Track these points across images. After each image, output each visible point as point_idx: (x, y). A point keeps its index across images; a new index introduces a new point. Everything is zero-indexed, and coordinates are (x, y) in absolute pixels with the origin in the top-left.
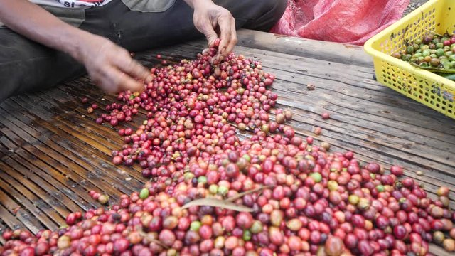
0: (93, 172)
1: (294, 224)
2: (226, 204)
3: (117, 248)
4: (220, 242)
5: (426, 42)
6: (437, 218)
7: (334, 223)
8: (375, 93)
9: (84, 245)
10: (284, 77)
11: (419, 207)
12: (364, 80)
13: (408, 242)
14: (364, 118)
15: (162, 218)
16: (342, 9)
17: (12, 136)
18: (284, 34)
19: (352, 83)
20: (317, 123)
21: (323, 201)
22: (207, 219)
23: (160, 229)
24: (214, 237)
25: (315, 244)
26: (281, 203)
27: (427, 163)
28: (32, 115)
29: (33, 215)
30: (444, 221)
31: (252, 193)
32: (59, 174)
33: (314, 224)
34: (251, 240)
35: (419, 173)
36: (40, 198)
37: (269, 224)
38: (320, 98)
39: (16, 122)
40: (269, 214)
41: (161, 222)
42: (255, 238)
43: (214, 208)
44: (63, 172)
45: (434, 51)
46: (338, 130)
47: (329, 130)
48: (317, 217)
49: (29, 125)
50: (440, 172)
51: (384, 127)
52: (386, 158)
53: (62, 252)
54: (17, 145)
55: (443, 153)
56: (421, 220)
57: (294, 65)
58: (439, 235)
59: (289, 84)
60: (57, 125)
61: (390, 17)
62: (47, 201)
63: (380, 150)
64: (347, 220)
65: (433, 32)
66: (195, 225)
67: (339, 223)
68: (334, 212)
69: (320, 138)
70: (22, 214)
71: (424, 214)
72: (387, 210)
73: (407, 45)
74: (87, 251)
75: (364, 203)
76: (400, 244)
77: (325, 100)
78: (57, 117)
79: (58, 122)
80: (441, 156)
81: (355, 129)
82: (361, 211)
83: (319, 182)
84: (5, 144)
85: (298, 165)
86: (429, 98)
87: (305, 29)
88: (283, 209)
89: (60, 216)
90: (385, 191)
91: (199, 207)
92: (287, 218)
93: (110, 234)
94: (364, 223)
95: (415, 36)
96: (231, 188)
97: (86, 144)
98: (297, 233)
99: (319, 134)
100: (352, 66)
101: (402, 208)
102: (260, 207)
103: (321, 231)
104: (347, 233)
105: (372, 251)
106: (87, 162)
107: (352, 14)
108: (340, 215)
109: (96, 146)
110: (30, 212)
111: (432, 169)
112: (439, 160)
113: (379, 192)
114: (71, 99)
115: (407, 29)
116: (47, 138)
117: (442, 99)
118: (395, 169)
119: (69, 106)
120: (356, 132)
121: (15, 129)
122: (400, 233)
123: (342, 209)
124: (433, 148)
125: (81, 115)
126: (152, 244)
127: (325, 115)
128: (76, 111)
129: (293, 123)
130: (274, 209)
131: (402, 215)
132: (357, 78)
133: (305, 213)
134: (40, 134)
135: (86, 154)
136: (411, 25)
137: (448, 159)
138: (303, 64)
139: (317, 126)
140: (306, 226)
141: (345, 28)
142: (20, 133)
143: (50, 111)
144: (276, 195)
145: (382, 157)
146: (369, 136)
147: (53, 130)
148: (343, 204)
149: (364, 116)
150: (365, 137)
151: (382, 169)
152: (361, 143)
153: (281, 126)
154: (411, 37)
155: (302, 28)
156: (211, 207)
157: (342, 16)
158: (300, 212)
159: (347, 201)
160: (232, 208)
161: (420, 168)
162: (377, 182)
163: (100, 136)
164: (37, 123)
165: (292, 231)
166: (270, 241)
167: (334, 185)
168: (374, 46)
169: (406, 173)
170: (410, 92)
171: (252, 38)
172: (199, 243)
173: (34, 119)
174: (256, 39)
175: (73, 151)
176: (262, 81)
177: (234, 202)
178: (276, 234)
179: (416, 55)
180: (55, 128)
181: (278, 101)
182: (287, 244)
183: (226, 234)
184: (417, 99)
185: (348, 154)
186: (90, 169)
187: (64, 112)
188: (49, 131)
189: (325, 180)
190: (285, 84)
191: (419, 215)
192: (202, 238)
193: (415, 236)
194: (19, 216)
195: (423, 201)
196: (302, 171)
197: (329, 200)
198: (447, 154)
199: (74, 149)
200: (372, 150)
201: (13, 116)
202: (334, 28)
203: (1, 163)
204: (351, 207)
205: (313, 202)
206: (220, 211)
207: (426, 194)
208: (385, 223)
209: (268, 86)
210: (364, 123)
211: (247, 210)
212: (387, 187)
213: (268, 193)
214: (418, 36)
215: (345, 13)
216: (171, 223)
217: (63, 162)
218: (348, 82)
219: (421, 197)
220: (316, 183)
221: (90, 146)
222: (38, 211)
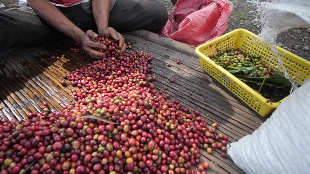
0: (48, 93)
1: (134, 133)
2: (102, 119)
3: (44, 133)
4: (96, 136)
5: (227, 51)
6: (208, 137)
7: (155, 134)
8: (199, 73)
9: (27, 130)
10: (157, 58)
11: (201, 131)
12: (196, 66)
13: (190, 147)
14: (190, 84)
15: (69, 121)
16: (192, 28)
17: (10, 68)
18: (164, 36)
19: (190, 66)
20: (167, 84)
21: (152, 123)
22: (91, 125)
23: (67, 126)
24: (93, 134)
25: (142, 143)
26: (131, 122)
27: (212, 111)
28: (24, 58)
29: (11, 111)
30: (210, 139)
31: (117, 115)
32: (30, 92)
33: (144, 133)
34: (112, 138)
35: (207, 115)
36: (17, 103)
37: (122, 131)
38: (172, 71)
39: (14, 61)
40: (123, 126)
41: (69, 123)
42: (114, 137)
43: (96, 120)
44: (33, 91)
45: (228, 56)
46: (176, 89)
47: (172, 88)
48: (147, 130)
49: (21, 64)
50: (217, 116)
51: (197, 90)
52: (194, 106)
53: (16, 132)
54: (11, 73)
55: (221, 107)
56: (200, 138)
57: (164, 53)
58: (206, 145)
59: (160, 62)
60: (36, 66)
61: (215, 35)
62: (20, 105)
63: (193, 101)
64: (162, 133)
65: (232, 47)
66: (85, 127)
67: (158, 134)
68: (157, 129)
69: (167, 92)
70: (6, 110)
71: (202, 135)
72: (184, 131)
73: (218, 51)
74: (28, 133)
75: (172, 126)
76: (185, 148)
77: (174, 72)
78: (36, 62)
79: (37, 64)
80: (219, 109)
81: (184, 89)
82: (170, 130)
83: (153, 114)
84: (5, 72)
85: (144, 104)
86: (221, 79)
87: (174, 35)
88: (131, 125)
89: (26, 113)
90: (187, 122)
91: (89, 119)
92: (132, 129)
93: (43, 126)
94: (170, 136)
95: (223, 47)
96: (107, 112)
97: (48, 78)
98: (135, 137)
99: (167, 89)
100: (192, 57)
101: (192, 131)
102: (120, 122)
103: (147, 137)
104: (160, 139)
105: (170, 149)
106: (47, 88)
107: (197, 31)
108: (159, 131)
109: (53, 80)
110: (9, 109)
111: (214, 114)
112: (218, 110)
113: (183, 122)
114: (47, 53)
115: (218, 43)
116: (29, 72)
117: (226, 81)
118: (197, 112)
119: (45, 57)
120: (184, 91)
121: (13, 65)
122: (187, 143)
123: (161, 128)
124: (217, 104)
125: (49, 62)
126: (62, 134)
127: (172, 80)
128: (48, 60)
129: (156, 82)
130: (126, 124)
131: (190, 134)
132: (193, 64)
133: (142, 127)
134: (25, 69)
135: (47, 84)
136: (221, 42)
137: (222, 110)
138: (169, 53)
139: (166, 85)
140: (140, 134)
141: (193, 37)
142: (15, 67)
143: (34, 57)
144: (129, 118)
145: (193, 105)
146: (190, 94)
147: (33, 68)
148: (162, 126)
149: (190, 83)
150: (187, 94)
151: (190, 111)
152: (185, 97)
153: (150, 83)
154: (221, 48)
155: (172, 35)
156: (95, 119)
157: (192, 31)
158: (139, 127)
159: (165, 125)
160: (105, 121)
161: (208, 113)
162: (184, 117)
163: (57, 75)
164: (25, 64)
165: (133, 136)
166: (120, 139)
167: (160, 116)
168: (200, 50)
169: (202, 114)
170: (214, 75)
171: (147, 35)
172: (85, 136)
173: (24, 61)
174: (149, 36)
175: (41, 81)
176: (147, 58)
177: (107, 118)
178: (123, 136)
179: (220, 57)
180: (33, 67)
181: (152, 70)
182: (128, 142)
183: (100, 133)
184: (216, 79)
185: (178, 101)
186: (47, 92)
187: (41, 59)
188: (31, 69)
189: (156, 113)
190: (158, 62)
191: (199, 135)
192: (87, 134)
193: (194, 145)
194: (4, 110)
195: (203, 129)
196: (146, 108)
197: (156, 123)
198: (223, 108)
199: (41, 80)
200: (189, 101)
201: (13, 58)
202: (187, 37)
203: (1, 82)
204: (166, 128)
205: (147, 123)
206: (99, 122)
207: (206, 125)
208: (181, 137)
209: (149, 62)
210: (189, 87)
211: (112, 123)
212: (188, 120)
213: (125, 116)
214: (224, 48)
215: (193, 30)
216: (73, 125)
217: (34, 86)
218: (188, 65)
219: (202, 127)
220: (151, 114)
221: (50, 79)
222: (14, 109)
